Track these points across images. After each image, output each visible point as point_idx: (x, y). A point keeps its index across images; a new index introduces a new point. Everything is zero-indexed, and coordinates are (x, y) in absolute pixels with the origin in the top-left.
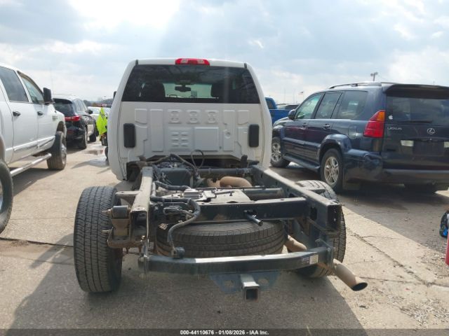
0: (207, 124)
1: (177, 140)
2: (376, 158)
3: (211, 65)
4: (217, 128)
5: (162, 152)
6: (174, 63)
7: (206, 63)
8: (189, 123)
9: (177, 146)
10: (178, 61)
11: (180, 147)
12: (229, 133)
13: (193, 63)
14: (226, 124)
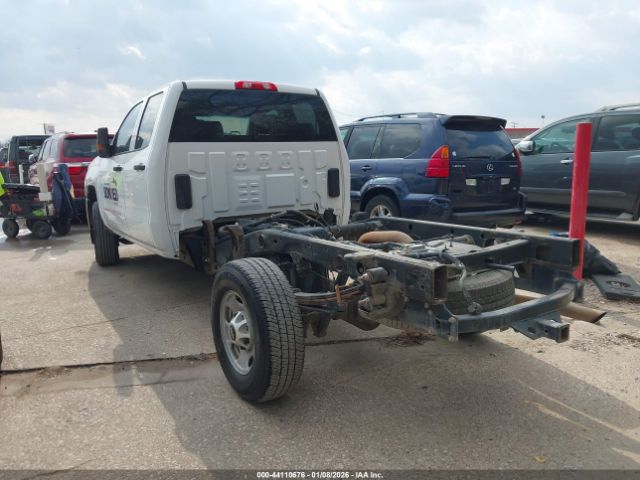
0: (281, 170)
1: (245, 195)
2: (444, 202)
3: (280, 90)
4: (292, 175)
5: (226, 211)
6: (233, 88)
7: (273, 87)
8: (259, 170)
9: (244, 202)
10: (239, 85)
11: (250, 204)
12: (306, 181)
13: (257, 87)
14: (302, 169)
